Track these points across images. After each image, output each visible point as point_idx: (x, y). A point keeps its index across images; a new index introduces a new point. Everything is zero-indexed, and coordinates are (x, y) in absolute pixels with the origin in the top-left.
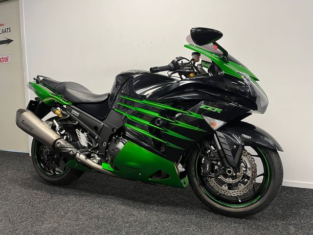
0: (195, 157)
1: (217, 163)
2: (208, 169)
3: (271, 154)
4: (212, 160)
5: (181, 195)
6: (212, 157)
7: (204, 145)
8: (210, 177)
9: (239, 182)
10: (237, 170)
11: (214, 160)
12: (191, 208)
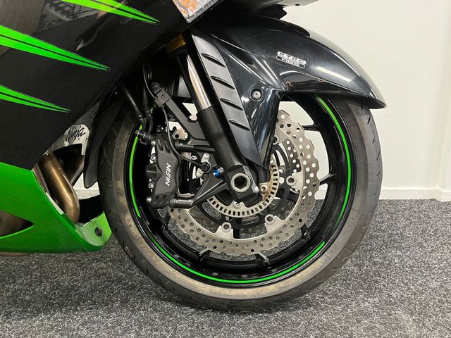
0: (124, 146)
1: (200, 159)
2: (168, 180)
3: (358, 114)
4: (181, 150)
5: (98, 261)
6: (181, 141)
7: (151, 102)
8: (177, 206)
9: (268, 210)
10: (262, 174)
11: (188, 150)
12: (124, 302)
